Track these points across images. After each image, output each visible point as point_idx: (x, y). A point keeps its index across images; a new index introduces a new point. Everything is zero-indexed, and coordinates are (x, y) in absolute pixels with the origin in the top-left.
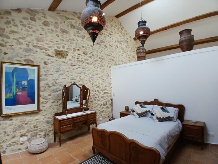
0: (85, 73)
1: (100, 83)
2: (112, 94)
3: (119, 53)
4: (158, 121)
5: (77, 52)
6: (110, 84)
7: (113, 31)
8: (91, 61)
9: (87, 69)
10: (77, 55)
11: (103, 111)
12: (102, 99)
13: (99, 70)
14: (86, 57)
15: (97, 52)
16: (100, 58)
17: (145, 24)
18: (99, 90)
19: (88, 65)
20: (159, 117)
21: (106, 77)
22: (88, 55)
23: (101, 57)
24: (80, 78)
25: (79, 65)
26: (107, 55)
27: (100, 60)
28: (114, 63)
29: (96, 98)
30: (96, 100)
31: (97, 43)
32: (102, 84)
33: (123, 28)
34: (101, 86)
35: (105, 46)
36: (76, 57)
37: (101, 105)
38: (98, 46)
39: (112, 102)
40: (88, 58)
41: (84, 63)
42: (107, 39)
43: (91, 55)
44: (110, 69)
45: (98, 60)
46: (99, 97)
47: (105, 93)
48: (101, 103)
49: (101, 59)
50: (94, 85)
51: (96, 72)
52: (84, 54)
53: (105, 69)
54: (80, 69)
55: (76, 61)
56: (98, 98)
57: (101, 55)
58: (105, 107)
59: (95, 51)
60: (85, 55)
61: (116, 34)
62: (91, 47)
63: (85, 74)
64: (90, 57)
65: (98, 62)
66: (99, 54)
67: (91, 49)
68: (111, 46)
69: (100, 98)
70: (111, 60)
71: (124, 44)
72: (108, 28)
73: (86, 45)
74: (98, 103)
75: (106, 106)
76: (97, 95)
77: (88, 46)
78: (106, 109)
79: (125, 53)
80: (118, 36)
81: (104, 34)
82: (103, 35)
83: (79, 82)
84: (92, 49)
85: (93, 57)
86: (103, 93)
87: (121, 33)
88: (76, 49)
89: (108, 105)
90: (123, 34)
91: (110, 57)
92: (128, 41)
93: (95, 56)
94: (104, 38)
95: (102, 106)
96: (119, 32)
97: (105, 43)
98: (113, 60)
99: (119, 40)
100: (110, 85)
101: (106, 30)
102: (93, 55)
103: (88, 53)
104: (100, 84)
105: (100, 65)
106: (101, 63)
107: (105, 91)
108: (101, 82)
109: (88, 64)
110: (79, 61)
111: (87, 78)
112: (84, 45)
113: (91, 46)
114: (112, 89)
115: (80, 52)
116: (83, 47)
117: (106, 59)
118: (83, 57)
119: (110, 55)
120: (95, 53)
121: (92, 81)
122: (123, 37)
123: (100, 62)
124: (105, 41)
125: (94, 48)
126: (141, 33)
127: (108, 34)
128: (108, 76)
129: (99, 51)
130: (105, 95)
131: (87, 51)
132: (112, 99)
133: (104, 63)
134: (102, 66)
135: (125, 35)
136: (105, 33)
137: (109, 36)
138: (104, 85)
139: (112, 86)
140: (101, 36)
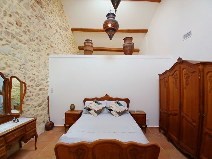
0: (14, 55)
1: (35, 75)
2: (49, 91)
3: (58, 39)
4: (119, 115)
5: (7, 17)
6: (47, 77)
7: (54, 9)
8: (25, 38)
9: (18, 50)
10: (6, 23)
11: (38, 114)
12: (37, 98)
13: (35, 54)
14: (19, 30)
15: (34, 27)
16: (37, 38)
17: (113, 16)
18: (34, 85)
19: (20, 44)
21: (43, 67)
22: (22, 28)
23: (39, 38)
24: (6, 63)
25: (7, 41)
26: (45, 37)
27: (36, 41)
28: (52, 49)
29: (29, 96)
30: (29, 100)
31: (36, 16)
32: (38, 76)
33: (64, 12)
34: (36, 79)
35: (45, 24)
36: (5, 26)
37: (36, 107)
38: (37, 20)
39: (48, 102)
40: (22, 34)
41: (15, 39)
42: (48, 17)
43: (27, 30)
44: (48, 57)
45: (35, 41)
46: (33, 95)
47: (40, 90)
48: (36, 104)
49: (39, 41)
50: (26, 76)
51: (30, 57)
52: (17, 24)
53: (42, 56)
54: (8, 48)
55: (3, 33)
56: (32, 97)
57: (39, 34)
58: (40, 108)
59: (32, 25)
60: (19, 27)
61: (57, 15)
62: (28, 19)
63: (15, 58)
64: (25, 32)
65: (35, 43)
66: (36, 32)
67: (27, 21)
68: (51, 27)
69: (34, 96)
70: (49, 46)
71: (63, 31)
72: (50, 3)
73: (22, 13)
74: (31, 104)
75: (41, 107)
76: (30, 92)
77: (24, 15)
78: (41, 112)
79: (63, 42)
80: (58, 18)
81: (45, 8)
82: (44, 10)
83: (4, 68)
84: (29, 22)
85: (28, 33)
86: (38, 88)
87: (62, 16)
88: (8, 13)
89: (43, 106)
90: (63, 19)
91: (49, 41)
92: (66, 30)
93: (32, 33)
94: (45, 14)
95: (37, 108)
96: (59, 15)
97: (45, 20)
98: (52, 46)
99: (59, 24)
100: (47, 79)
101: (48, 5)
102: (29, 31)
103: (23, 25)
104: (35, 76)
105: (36, 49)
106: (38, 46)
107: (41, 87)
108: (37, 73)
109: (20, 41)
110: (8, 34)
111: (17, 65)
112: (19, 11)
113: (28, 17)
114: (48, 84)
115: (12, 20)
116: (17, 13)
117: (45, 41)
118: (14, 29)
119: (49, 39)
120: (31, 29)
121: (24, 70)
122: (63, 23)
123: (37, 44)
124: (45, 18)
125: (31, 21)
126: (110, 25)
127: (49, 12)
128: (45, 65)
129: (38, 27)
130: (40, 92)
131: (22, 21)
132: (48, 97)
133: (42, 47)
134: (39, 51)
135: (65, 21)
136: (47, 8)
137: (49, 14)
138: (40, 78)
139: (49, 79)
140: (41, 9)
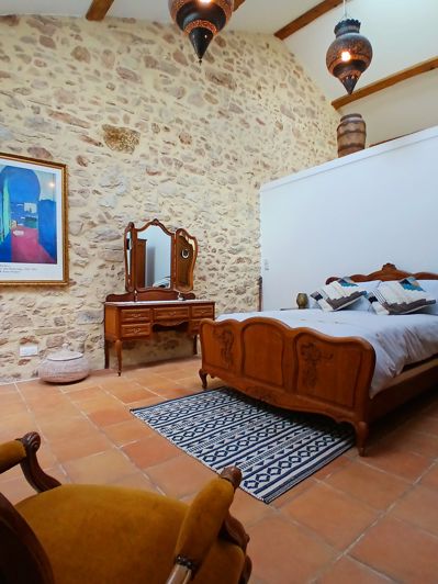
0: (184, 196)
1: (226, 230)
2: (262, 265)
3: (286, 145)
4: (387, 312)
5: (162, 134)
6: (255, 234)
7: (266, 77)
8: (202, 162)
9: (191, 187)
10: (162, 144)
11: (235, 308)
12: (232, 276)
13: (224, 191)
14: (189, 151)
15: (219, 137)
16: (227, 157)
18: (225, 249)
19: (193, 175)
20: (391, 302)
21: (244, 214)
22: (194, 145)
23: (231, 155)
24: (171, 210)
25: (169, 174)
26: (248, 149)
27: (226, 162)
28: (268, 173)
29: (214, 269)
30: (216, 276)
31: (220, 112)
32: (233, 233)
33: (301, 69)
34: (230, 238)
35: (243, 122)
36: (160, 149)
37: (230, 291)
38: (224, 120)
39: (260, 288)
40: (194, 156)
41: (182, 168)
42: (250, 103)
43: (203, 147)
44: (256, 191)
45: (222, 163)
46: (223, 268)
47: (240, 260)
48: (229, 286)
49: (232, 161)
50: (209, 233)
51: (214, 197)
52: (182, 141)
53: (241, 191)
54: (172, 185)
55: (160, 162)
56: (220, 272)
57: (232, 147)
58: (240, 298)
59: (214, 135)
60: (186, 146)
61: (278, 87)
62: (203, 124)
63: (186, 200)
64: (200, 152)
65: (223, 167)
66: (224, 144)
67: (202, 129)
68: (261, 123)
69: (225, 271)
70: (260, 166)
71: (302, 119)
72: (252, 67)
73: (189, 118)
74: (220, 284)
75: (244, 296)
76: (218, 262)
77: (193, 121)
78: (243, 306)
79: (304, 148)
80: (282, 93)
81: (241, 85)
82: (239, 90)
83: (168, 219)
84: (206, 129)
85: (207, 152)
86: (234, 258)
87: (294, 83)
88: (161, 126)
89: (248, 294)
90: (299, 88)
91: (258, 156)
92: (313, 112)
93: (215, 149)
94: (241, 99)
95: (233, 295)
96: (286, 81)
97: (242, 112)
98: (265, 166)
99: (287, 107)
100: (256, 240)
101: (247, 74)
102: (208, 147)
103: (194, 140)
104: (227, 233)
105: (227, 178)
106: (230, 172)
107: (241, 255)
108: (230, 227)
109: (193, 171)
110: (168, 161)
111: (189, 212)
112: (183, 117)
113: (202, 120)
114: (261, 250)
115: (172, 136)
116: (179, 121)
117: (245, 159)
118: (178, 151)
119: (257, 151)
120: (212, 141)
121: (204, 222)
122: (299, 98)
123: (229, 167)
124: (243, 107)
125: (211, 126)
127: (253, 88)
128: (250, 211)
129: (226, 135)
130: (240, 265)
131: (191, 132)
132: (261, 278)
133: (240, 171)
134: (234, 181)
135: (307, 91)
136: (244, 82)
137: (254, 92)
138: (240, 236)
139: (261, 241)
140: (231, 91)
